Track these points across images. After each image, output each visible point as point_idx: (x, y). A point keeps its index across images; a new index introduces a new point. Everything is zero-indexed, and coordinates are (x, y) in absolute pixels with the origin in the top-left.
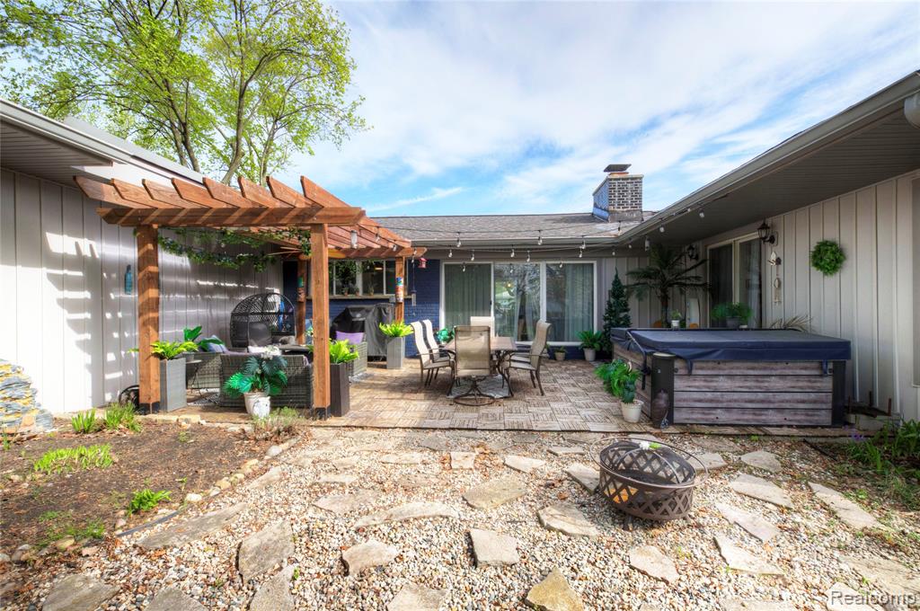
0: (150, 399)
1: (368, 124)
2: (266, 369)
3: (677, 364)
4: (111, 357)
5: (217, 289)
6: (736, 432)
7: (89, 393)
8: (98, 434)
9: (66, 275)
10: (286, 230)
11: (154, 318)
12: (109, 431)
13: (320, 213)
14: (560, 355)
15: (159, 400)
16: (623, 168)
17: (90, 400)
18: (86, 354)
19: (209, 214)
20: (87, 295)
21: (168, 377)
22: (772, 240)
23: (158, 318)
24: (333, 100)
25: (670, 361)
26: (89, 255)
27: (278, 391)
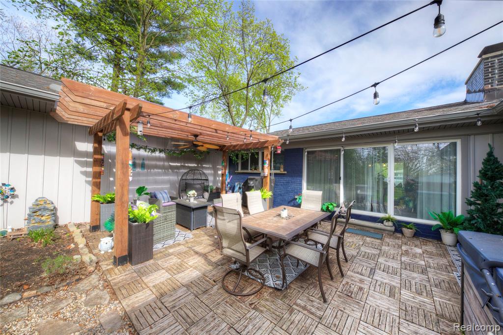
14: (407, 232)
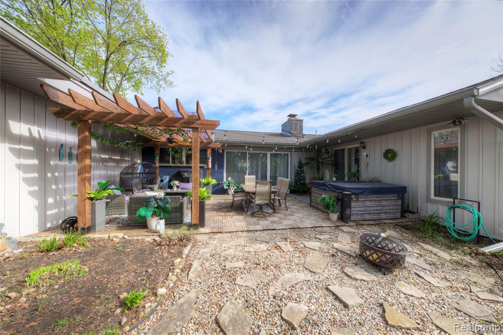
0: (85, 225)
1: (174, 84)
2: (160, 203)
3: (353, 196)
4: (50, 200)
5: (110, 160)
6: (374, 223)
7: (36, 223)
8: (60, 251)
9: (22, 149)
10: (175, 130)
11: (88, 177)
12: (68, 249)
13: (198, 122)
15: (90, 225)
16: (294, 116)
17: (37, 227)
18: (35, 200)
19: (129, 117)
20: (36, 162)
21: (96, 211)
22: (364, 148)
23: (90, 177)
24: (156, 70)
25: (350, 195)
26: (37, 137)
27: (167, 215)
